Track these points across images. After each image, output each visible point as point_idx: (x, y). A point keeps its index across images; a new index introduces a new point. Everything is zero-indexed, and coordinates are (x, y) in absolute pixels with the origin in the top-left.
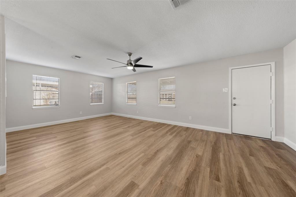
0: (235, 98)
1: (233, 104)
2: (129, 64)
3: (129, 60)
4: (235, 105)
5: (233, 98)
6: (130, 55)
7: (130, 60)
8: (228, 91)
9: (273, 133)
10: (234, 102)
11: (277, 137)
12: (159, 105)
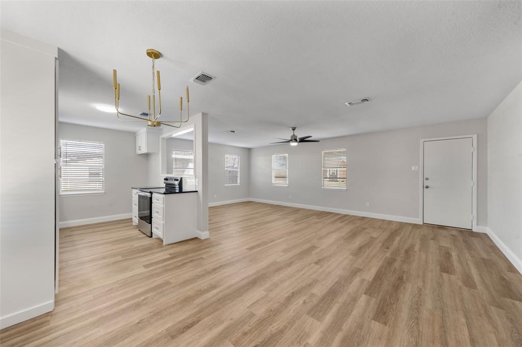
0: (427, 179)
1: (425, 186)
2: (293, 140)
3: (292, 135)
4: (427, 187)
5: (425, 178)
6: (294, 129)
7: (294, 135)
8: (419, 169)
9: (475, 222)
10: (427, 183)
11: (479, 227)
12: (323, 187)
